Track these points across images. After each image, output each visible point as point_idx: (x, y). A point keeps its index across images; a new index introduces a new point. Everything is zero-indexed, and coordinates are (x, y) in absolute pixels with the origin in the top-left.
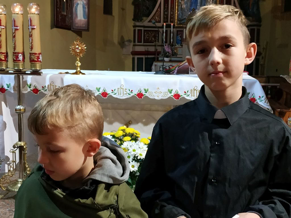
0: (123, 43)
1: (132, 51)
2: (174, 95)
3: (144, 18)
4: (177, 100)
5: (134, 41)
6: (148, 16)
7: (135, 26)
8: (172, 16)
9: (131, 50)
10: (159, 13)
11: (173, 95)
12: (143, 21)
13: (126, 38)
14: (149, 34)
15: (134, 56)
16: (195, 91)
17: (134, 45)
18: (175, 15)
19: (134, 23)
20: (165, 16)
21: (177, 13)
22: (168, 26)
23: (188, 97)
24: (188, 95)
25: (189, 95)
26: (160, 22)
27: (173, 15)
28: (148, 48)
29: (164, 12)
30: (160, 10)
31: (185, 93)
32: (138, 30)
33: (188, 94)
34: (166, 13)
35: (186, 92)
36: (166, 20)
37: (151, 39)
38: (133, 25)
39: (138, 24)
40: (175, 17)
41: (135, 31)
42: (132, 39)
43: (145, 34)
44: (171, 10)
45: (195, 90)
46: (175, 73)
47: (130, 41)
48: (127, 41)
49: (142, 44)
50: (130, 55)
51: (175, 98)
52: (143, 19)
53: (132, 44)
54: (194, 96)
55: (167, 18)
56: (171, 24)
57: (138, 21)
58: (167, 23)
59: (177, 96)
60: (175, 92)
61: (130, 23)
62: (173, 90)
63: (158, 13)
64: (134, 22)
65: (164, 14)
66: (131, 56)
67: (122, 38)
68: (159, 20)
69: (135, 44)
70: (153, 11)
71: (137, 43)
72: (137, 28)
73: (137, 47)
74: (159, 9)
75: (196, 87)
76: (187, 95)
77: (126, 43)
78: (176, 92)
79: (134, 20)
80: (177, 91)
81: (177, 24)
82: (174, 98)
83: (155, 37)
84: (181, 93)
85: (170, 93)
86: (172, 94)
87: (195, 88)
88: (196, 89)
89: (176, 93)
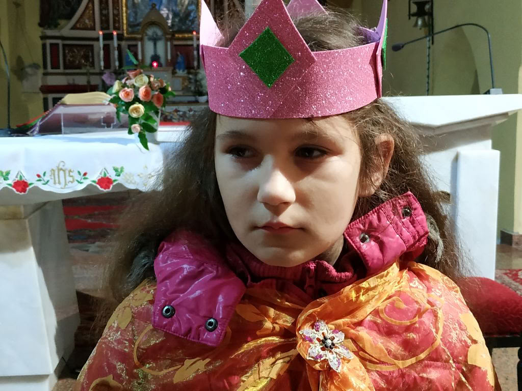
0: (22, 69)
1: (42, 86)
2: (15, 183)
3: (62, 22)
4: (23, 193)
5: (45, 67)
6: (69, 17)
7: (44, 38)
8: (117, 19)
9: (40, 84)
10: (91, 12)
11: (13, 184)
12: (59, 26)
13: (27, 61)
14: (74, 52)
15: (45, 96)
16: (62, 173)
17: (45, 74)
18: (122, 16)
19: (42, 32)
20: (103, 18)
21: (126, 12)
22: (107, 37)
23: (46, 185)
24: (46, 181)
25: (48, 181)
26: (93, 28)
27: (117, 16)
28: (74, 80)
29: (101, 10)
30: (92, 7)
31: (38, 179)
32: (51, 45)
33: (46, 178)
34: (104, 12)
35: (42, 175)
36: (105, 25)
37: (79, 62)
38: (40, 34)
39: (49, 32)
40: (123, 19)
41: (44, 46)
42: (41, 63)
43: (67, 51)
44: (113, 6)
45: (61, 169)
46: (36, 132)
47: (35, 66)
48: (30, 66)
49: (61, 70)
50: (38, 93)
51: (17, 191)
52: (59, 24)
53: (41, 71)
54: (59, 183)
55: (107, 21)
56: (112, 34)
57: (49, 27)
58: (106, 32)
59: (21, 185)
60: (17, 177)
61: (34, 32)
62: (11, 172)
63: (89, 13)
64: (41, 29)
65: (101, 14)
66: (41, 96)
67: (19, 60)
68: (93, 25)
69: (45, 71)
70: (79, 7)
71: (50, 70)
72: (48, 42)
73: (50, 76)
74: (90, 5)
75: (62, 164)
76: (43, 182)
77: (29, 70)
78: (19, 176)
79: (41, 25)
80: (20, 173)
81: (127, 33)
82: (14, 190)
83: (86, 57)
84: (30, 178)
85: (5, 179)
86: (11, 181)
87: (61, 167)
88: (64, 168)
89: (18, 179)
